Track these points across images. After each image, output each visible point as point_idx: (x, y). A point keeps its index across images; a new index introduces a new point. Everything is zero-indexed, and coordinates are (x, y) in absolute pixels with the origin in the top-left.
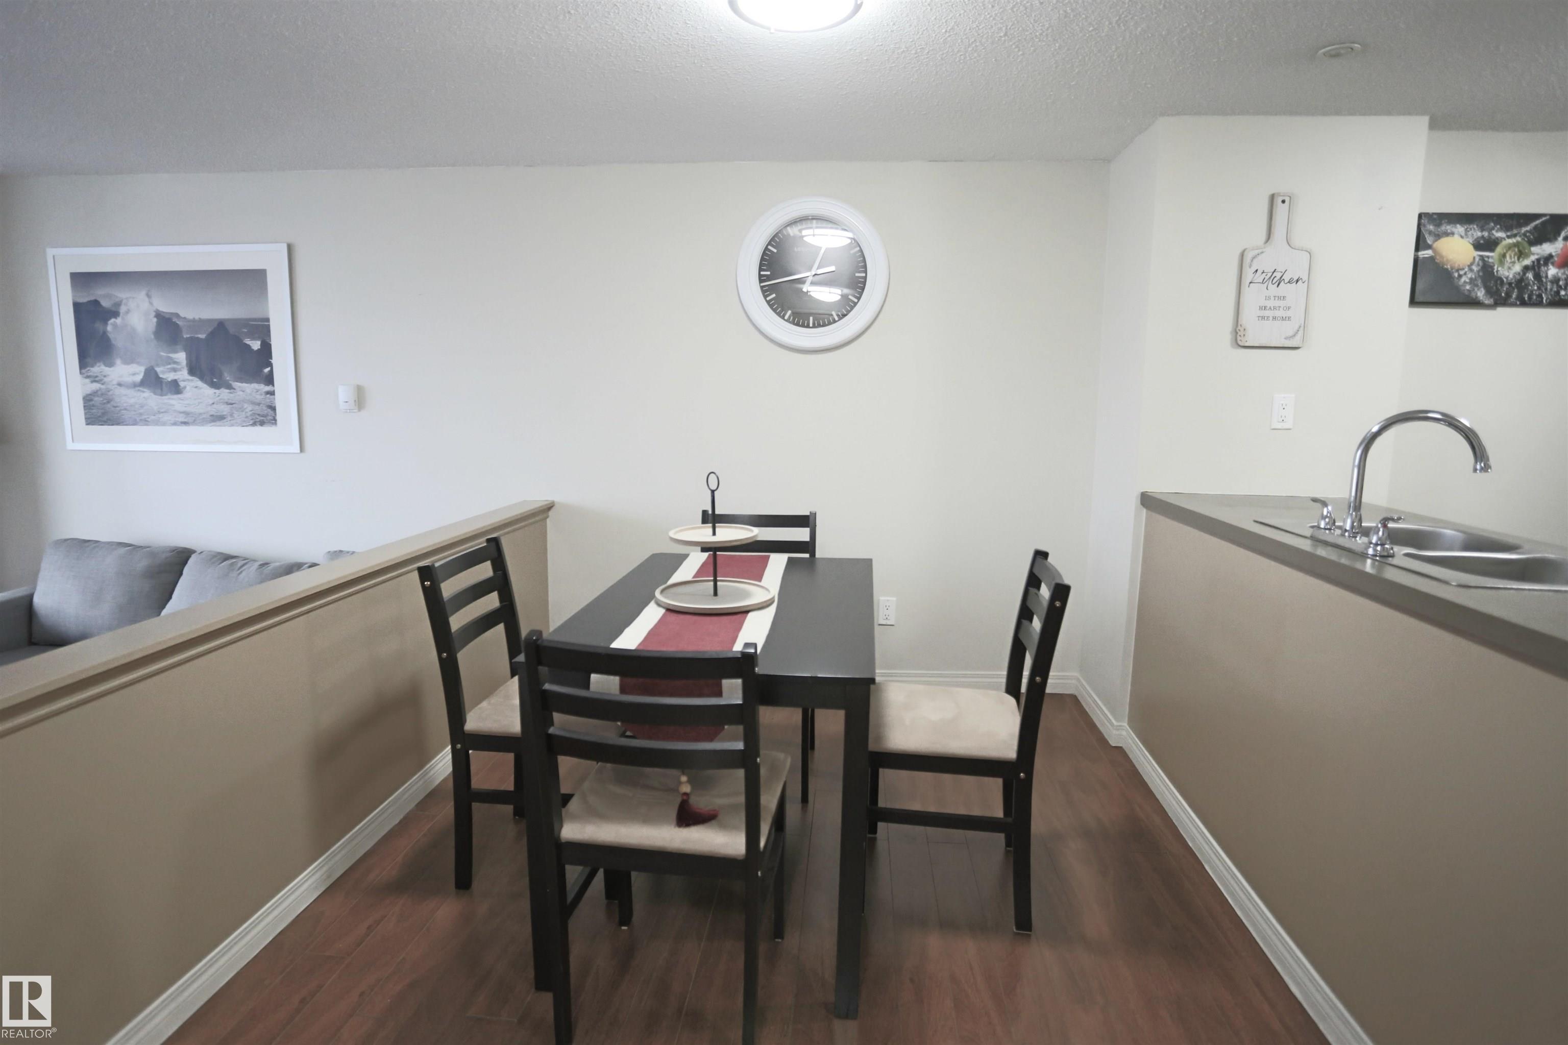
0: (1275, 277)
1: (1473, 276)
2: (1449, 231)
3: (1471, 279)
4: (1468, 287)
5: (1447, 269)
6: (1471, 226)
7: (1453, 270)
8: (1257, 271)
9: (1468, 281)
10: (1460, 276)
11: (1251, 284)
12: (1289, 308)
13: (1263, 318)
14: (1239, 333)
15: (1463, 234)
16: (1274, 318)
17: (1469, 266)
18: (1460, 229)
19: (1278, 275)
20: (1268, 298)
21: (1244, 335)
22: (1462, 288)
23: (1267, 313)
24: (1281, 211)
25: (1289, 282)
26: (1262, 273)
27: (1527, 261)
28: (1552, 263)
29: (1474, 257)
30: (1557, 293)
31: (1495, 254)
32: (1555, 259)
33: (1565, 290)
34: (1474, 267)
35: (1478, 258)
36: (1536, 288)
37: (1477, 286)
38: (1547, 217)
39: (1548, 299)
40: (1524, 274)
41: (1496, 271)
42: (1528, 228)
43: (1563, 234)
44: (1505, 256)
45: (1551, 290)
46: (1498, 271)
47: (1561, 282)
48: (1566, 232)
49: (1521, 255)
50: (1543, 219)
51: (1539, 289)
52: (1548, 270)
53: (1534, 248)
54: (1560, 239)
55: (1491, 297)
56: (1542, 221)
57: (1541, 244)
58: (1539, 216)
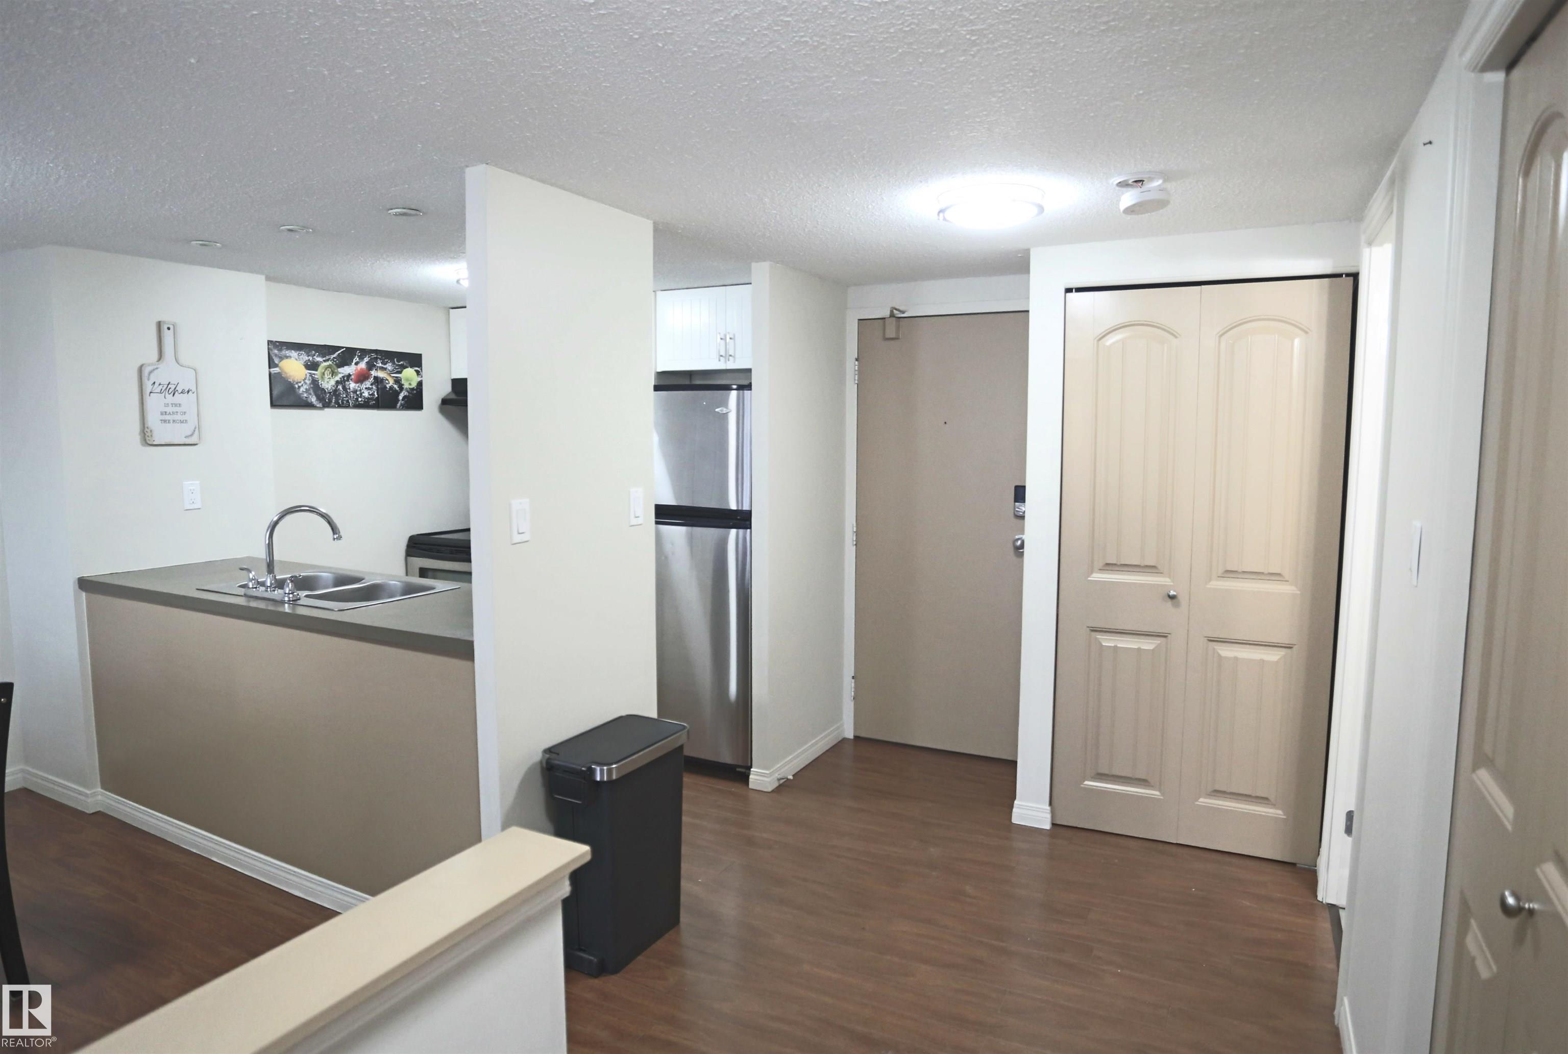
0: (170, 387)
1: (307, 387)
2: (290, 356)
3: (306, 389)
4: (305, 394)
5: (290, 382)
6: (303, 353)
7: (294, 383)
8: (154, 383)
9: (304, 390)
10: (299, 387)
12: (184, 413)
13: (164, 420)
14: (148, 434)
15: (297, 358)
16: (172, 421)
17: (304, 380)
18: (294, 354)
19: (173, 387)
20: (166, 405)
21: (151, 436)
22: (302, 395)
23: (166, 417)
24: (167, 336)
25: (182, 392)
26: (160, 385)
27: (338, 378)
28: (351, 379)
29: (306, 375)
30: (357, 399)
31: (317, 374)
32: (353, 377)
33: (361, 397)
34: (307, 381)
35: (308, 375)
36: (345, 396)
37: (311, 394)
38: (344, 349)
39: (352, 403)
40: (337, 386)
41: (320, 384)
42: (335, 356)
43: (354, 360)
44: (324, 374)
45: (353, 397)
46: (321, 384)
47: (358, 393)
48: (356, 359)
49: (333, 373)
50: (342, 350)
51: (347, 397)
52: (350, 384)
53: (339, 370)
54: (353, 364)
55: (320, 402)
56: (342, 351)
57: (343, 367)
58: (339, 348)
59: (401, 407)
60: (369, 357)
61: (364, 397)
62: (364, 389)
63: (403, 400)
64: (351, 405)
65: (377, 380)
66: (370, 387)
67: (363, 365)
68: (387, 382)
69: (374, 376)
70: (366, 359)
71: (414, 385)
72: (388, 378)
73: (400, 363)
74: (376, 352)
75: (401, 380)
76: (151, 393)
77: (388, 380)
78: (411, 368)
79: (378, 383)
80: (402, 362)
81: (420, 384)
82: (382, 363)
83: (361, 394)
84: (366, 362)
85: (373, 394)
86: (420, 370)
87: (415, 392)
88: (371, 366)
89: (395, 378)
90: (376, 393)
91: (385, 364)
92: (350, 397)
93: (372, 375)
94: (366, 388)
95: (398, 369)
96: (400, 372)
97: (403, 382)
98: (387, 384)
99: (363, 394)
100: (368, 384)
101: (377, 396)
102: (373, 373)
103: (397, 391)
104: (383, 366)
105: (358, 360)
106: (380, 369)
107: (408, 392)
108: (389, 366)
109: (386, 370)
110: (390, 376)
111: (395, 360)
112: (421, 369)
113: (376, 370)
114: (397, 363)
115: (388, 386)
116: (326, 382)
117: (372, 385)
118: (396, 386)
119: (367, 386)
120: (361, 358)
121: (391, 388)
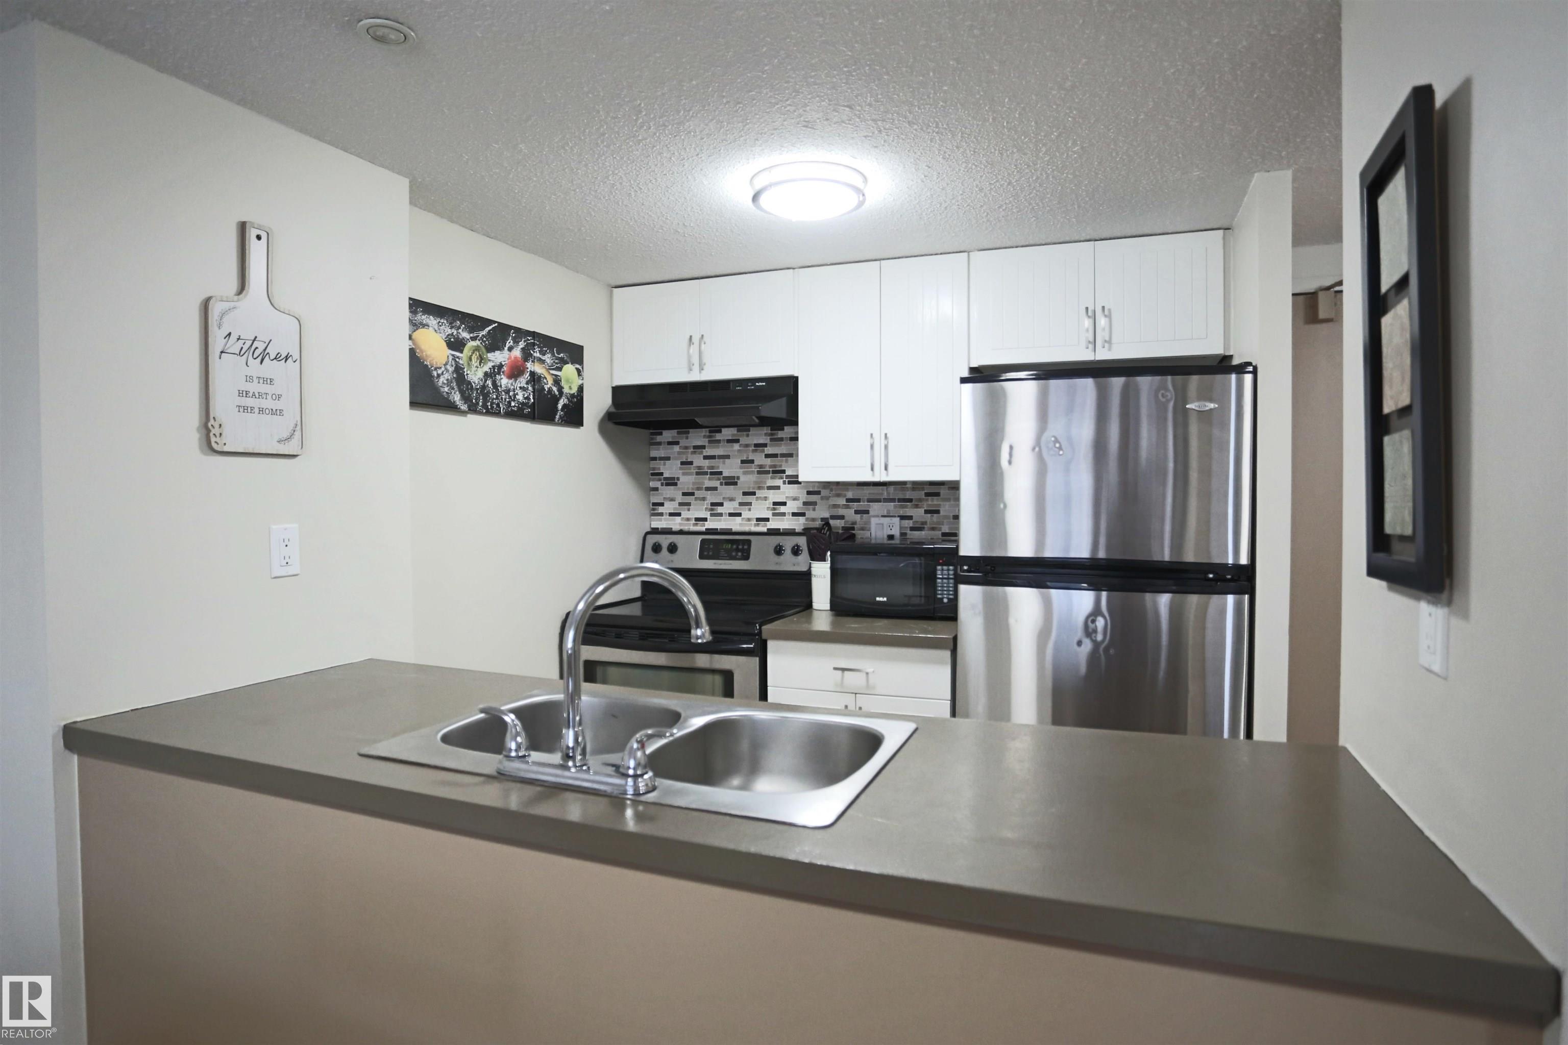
0: (257, 348)
1: (449, 378)
2: (424, 322)
3: (447, 380)
4: (446, 389)
5: (427, 366)
6: (442, 321)
7: (433, 368)
8: (230, 334)
9: (445, 382)
10: (439, 376)
11: (223, 354)
12: (280, 396)
13: (245, 409)
14: (213, 431)
15: (436, 327)
16: (261, 411)
17: (444, 365)
18: (432, 321)
19: (261, 347)
20: (249, 379)
21: (221, 434)
22: (442, 390)
23: (249, 402)
24: (256, 250)
25: (275, 358)
26: (238, 339)
27: (486, 368)
28: (503, 372)
29: (448, 356)
30: (509, 403)
31: (463, 356)
32: (505, 368)
33: (514, 401)
34: (448, 367)
35: (451, 358)
36: (495, 397)
37: (453, 389)
38: (496, 324)
39: (504, 408)
40: (486, 381)
41: (465, 374)
42: (484, 332)
43: (507, 344)
44: (470, 359)
45: (505, 399)
46: (467, 374)
47: (511, 393)
48: (510, 343)
49: (482, 360)
50: (494, 326)
51: (497, 398)
52: (501, 379)
53: (489, 355)
54: (506, 348)
55: (465, 403)
56: (493, 328)
57: (494, 352)
58: (490, 322)
59: (560, 421)
60: (524, 341)
61: (518, 401)
62: (518, 388)
63: (562, 410)
64: (502, 411)
65: (535, 379)
66: (525, 386)
67: (517, 353)
68: (545, 381)
69: (530, 371)
70: (522, 344)
71: (574, 390)
72: (546, 376)
73: (560, 356)
74: (534, 334)
75: (561, 381)
76: (222, 352)
77: (546, 379)
78: (572, 364)
79: (534, 381)
80: (562, 355)
81: (581, 389)
82: (540, 351)
83: (515, 395)
84: (522, 349)
85: (528, 398)
86: (581, 369)
87: (575, 400)
88: (527, 355)
89: (554, 377)
90: (531, 397)
91: (544, 355)
92: (502, 398)
93: (528, 368)
94: (520, 388)
95: (557, 363)
96: (560, 369)
97: (563, 383)
98: (546, 384)
99: (517, 396)
100: (522, 381)
101: (532, 401)
102: (529, 365)
103: (557, 396)
104: (541, 356)
105: (511, 344)
106: (537, 360)
107: (568, 399)
108: (548, 358)
109: (544, 363)
110: (549, 372)
111: (555, 349)
112: (583, 368)
113: (532, 361)
114: (556, 355)
115: (546, 387)
116: (474, 369)
117: (527, 383)
118: (555, 389)
119: (522, 385)
120: (516, 342)
121: (550, 390)
